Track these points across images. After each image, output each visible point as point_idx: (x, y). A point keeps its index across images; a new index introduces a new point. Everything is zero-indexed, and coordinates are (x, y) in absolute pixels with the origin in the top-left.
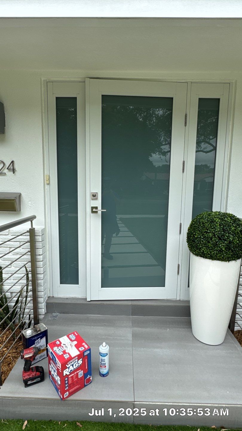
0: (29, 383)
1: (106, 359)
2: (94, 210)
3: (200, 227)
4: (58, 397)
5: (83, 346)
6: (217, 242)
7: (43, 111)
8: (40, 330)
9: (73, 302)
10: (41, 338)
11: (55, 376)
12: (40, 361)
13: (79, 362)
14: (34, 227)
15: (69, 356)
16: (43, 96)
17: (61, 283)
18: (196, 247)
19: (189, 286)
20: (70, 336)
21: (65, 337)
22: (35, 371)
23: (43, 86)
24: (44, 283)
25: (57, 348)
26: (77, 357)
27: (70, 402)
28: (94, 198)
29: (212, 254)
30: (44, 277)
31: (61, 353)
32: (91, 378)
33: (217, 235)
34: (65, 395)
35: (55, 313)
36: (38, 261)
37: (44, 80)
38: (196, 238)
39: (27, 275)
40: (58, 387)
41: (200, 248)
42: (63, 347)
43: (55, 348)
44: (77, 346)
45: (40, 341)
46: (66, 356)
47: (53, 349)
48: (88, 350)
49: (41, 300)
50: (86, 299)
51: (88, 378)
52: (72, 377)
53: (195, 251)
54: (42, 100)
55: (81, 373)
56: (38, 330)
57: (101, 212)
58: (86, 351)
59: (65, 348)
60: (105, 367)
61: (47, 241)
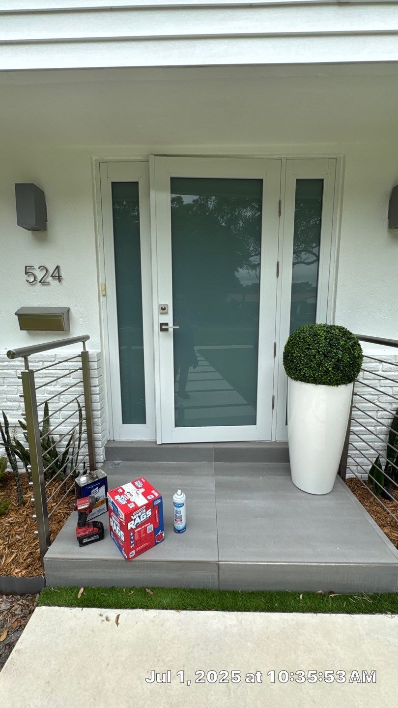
0: (85, 541)
1: (182, 510)
2: (163, 327)
3: (300, 343)
4: (122, 558)
5: (153, 494)
6: (321, 361)
7: (96, 201)
8: (97, 477)
9: (139, 446)
10: (100, 487)
11: (117, 531)
12: (99, 516)
13: (147, 513)
14: (87, 350)
15: (134, 506)
16: (95, 181)
17: (123, 423)
18: (296, 368)
19: (287, 424)
20: (136, 483)
21: (130, 484)
22: (92, 526)
23: (94, 167)
24: (102, 422)
25: (119, 496)
26: (145, 507)
27: (137, 563)
28: (164, 311)
29: (316, 376)
30: (102, 414)
31: (125, 503)
32: (163, 535)
33: (321, 351)
34: (131, 554)
35: (117, 460)
36: (94, 394)
37: (96, 160)
38: (295, 358)
39: (80, 411)
40: (122, 544)
41: (301, 369)
42: (126, 495)
43: (117, 497)
44: (145, 495)
45: (97, 490)
46: (131, 506)
47: (114, 498)
48: (158, 499)
49: (98, 444)
50: (156, 442)
51: (159, 533)
52: (139, 532)
53: (294, 373)
54: (93, 186)
55: (150, 528)
56: (94, 477)
57: (172, 329)
58: (156, 500)
59: (129, 496)
60: (181, 520)
61: (105, 368)
